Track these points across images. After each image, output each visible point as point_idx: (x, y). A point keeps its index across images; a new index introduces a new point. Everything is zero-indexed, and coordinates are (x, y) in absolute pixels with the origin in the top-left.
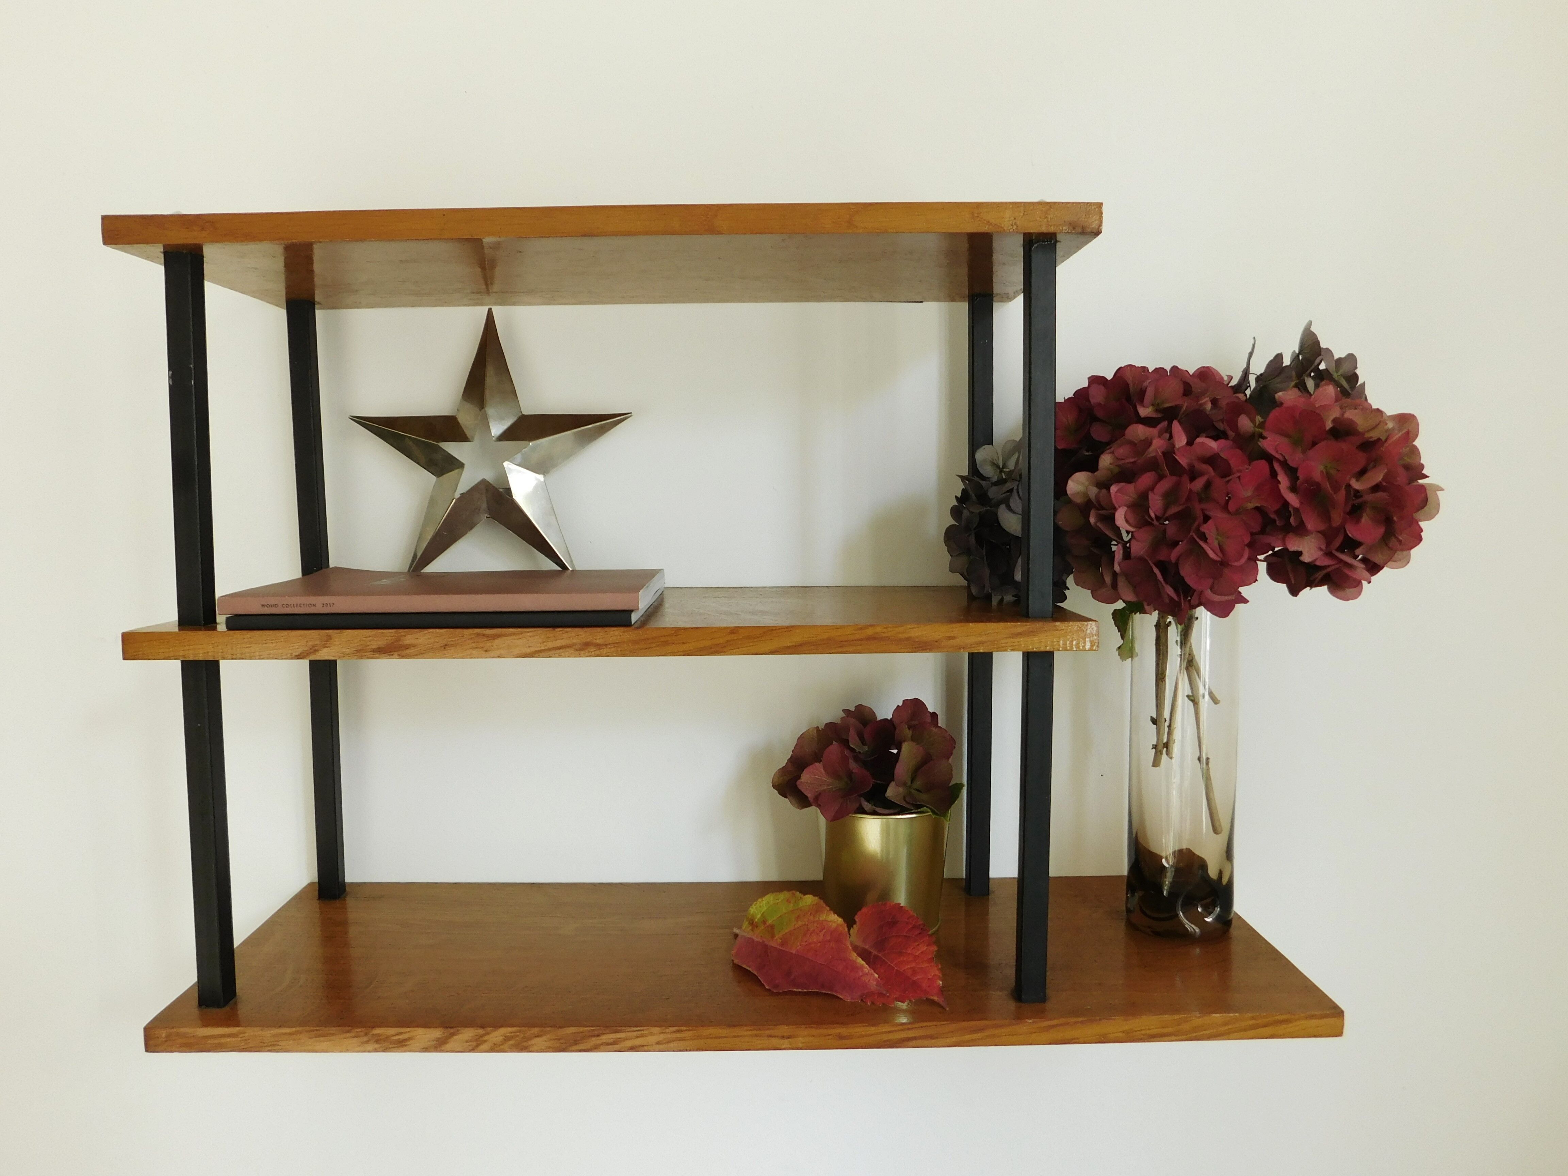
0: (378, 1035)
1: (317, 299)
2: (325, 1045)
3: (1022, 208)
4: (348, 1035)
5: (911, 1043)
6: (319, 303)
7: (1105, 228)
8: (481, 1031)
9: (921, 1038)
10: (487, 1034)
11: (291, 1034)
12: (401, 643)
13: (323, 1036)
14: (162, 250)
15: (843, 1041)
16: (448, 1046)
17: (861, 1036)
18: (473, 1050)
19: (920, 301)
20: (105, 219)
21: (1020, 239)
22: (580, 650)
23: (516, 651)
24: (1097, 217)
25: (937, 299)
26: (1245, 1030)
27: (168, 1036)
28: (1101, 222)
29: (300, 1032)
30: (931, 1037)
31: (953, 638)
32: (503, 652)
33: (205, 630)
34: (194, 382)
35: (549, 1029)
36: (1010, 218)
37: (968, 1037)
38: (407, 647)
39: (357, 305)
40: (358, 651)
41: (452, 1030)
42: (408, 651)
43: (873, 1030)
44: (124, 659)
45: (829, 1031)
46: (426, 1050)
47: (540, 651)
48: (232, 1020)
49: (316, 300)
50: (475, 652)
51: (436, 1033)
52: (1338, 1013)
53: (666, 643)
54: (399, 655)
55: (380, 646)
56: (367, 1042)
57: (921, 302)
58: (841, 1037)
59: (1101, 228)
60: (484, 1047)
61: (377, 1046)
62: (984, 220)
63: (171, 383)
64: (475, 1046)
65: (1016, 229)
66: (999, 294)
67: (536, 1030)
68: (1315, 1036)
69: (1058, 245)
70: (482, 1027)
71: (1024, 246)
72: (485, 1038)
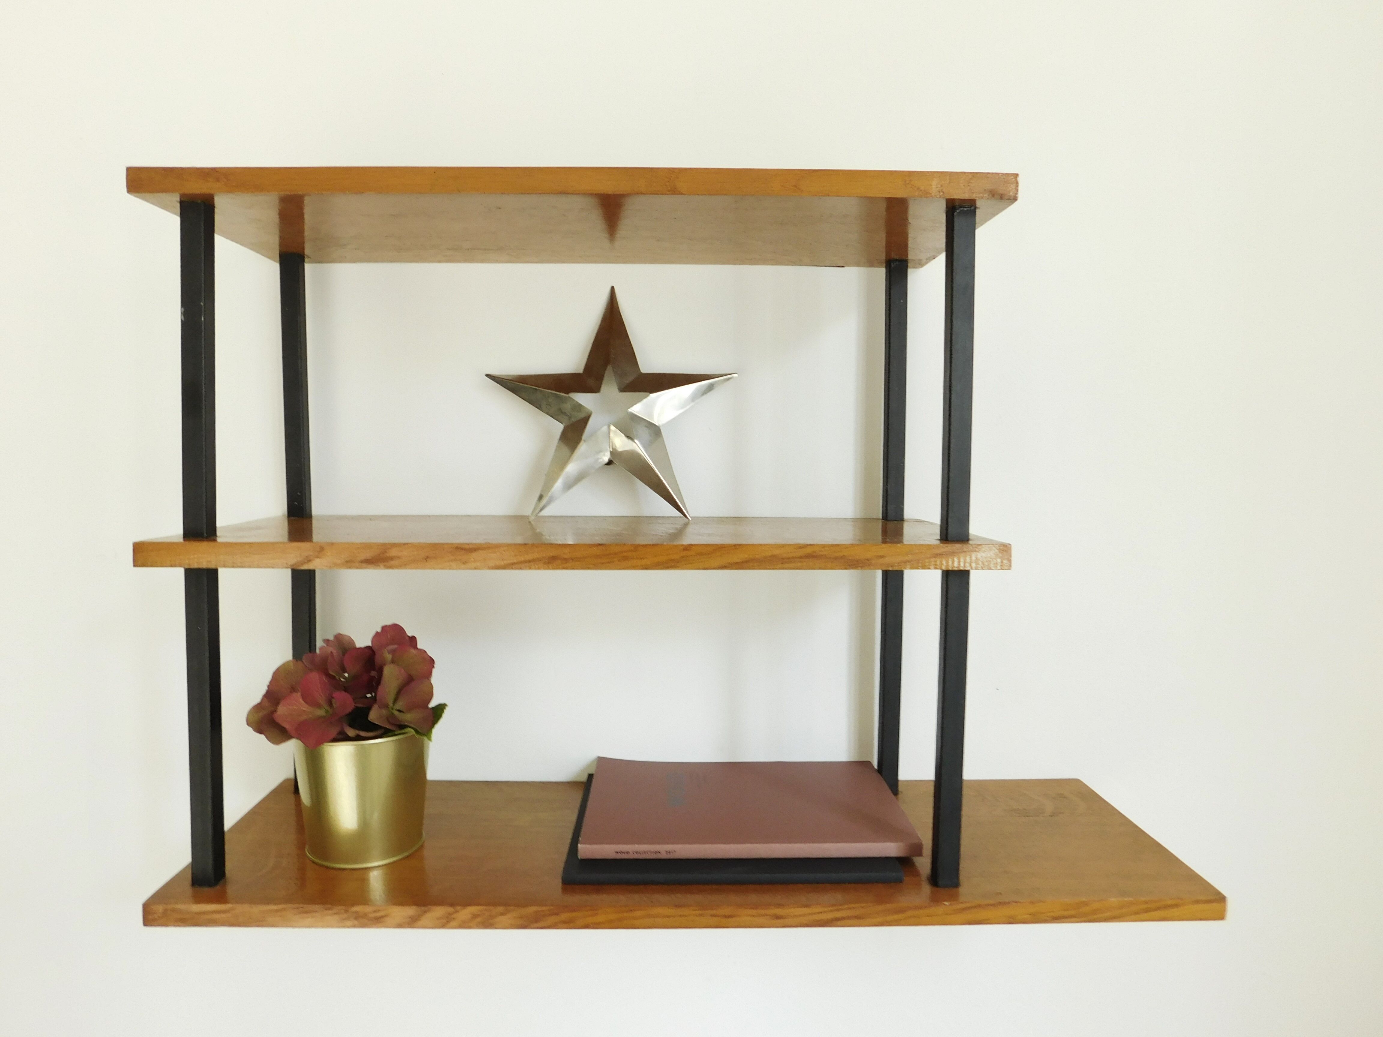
0: (356, 912)
1: (307, 251)
2: (309, 920)
3: (948, 177)
4: (330, 912)
5: (839, 923)
6: (308, 257)
7: (1020, 195)
8: (450, 909)
9: (849, 918)
10: (457, 912)
11: (277, 911)
12: (388, 555)
13: (307, 912)
14: (178, 199)
15: (779, 921)
16: (420, 923)
17: (795, 916)
18: (443, 926)
19: (842, 265)
20: (129, 170)
21: (943, 205)
22: (549, 563)
23: (491, 564)
24: (1013, 186)
25: (858, 264)
26: (1137, 913)
27: (165, 913)
28: (1017, 190)
29: (284, 909)
30: (857, 917)
31: (882, 557)
32: (478, 564)
33: (207, 541)
34: (204, 319)
35: (512, 908)
36: (937, 185)
37: (890, 918)
38: (392, 559)
39: (342, 260)
40: (347, 562)
41: (424, 908)
42: (392, 563)
43: (806, 910)
44: (134, 566)
45: (766, 912)
46: (400, 926)
47: (513, 564)
48: (221, 898)
49: (305, 253)
50: (453, 564)
51: (410, 911)
52: (1220, 899)
53: (626, 558)
54: (384, 566)
55: (368, 558)
56: (347, 919)
57: (843, 267)
58: (778, 917)
59: (1017, 196)
60: (454, 923)
61: (356, 922)
62: (915, 187)
63: (183, 319)
64: (445, 923)
65: (943, 195)
66: (914, 260)
67: (500, 909)
68: (1201, 919)
69: (978, 211)
70: (452, 905)
71: (947, 213)
72: (455, 916)
